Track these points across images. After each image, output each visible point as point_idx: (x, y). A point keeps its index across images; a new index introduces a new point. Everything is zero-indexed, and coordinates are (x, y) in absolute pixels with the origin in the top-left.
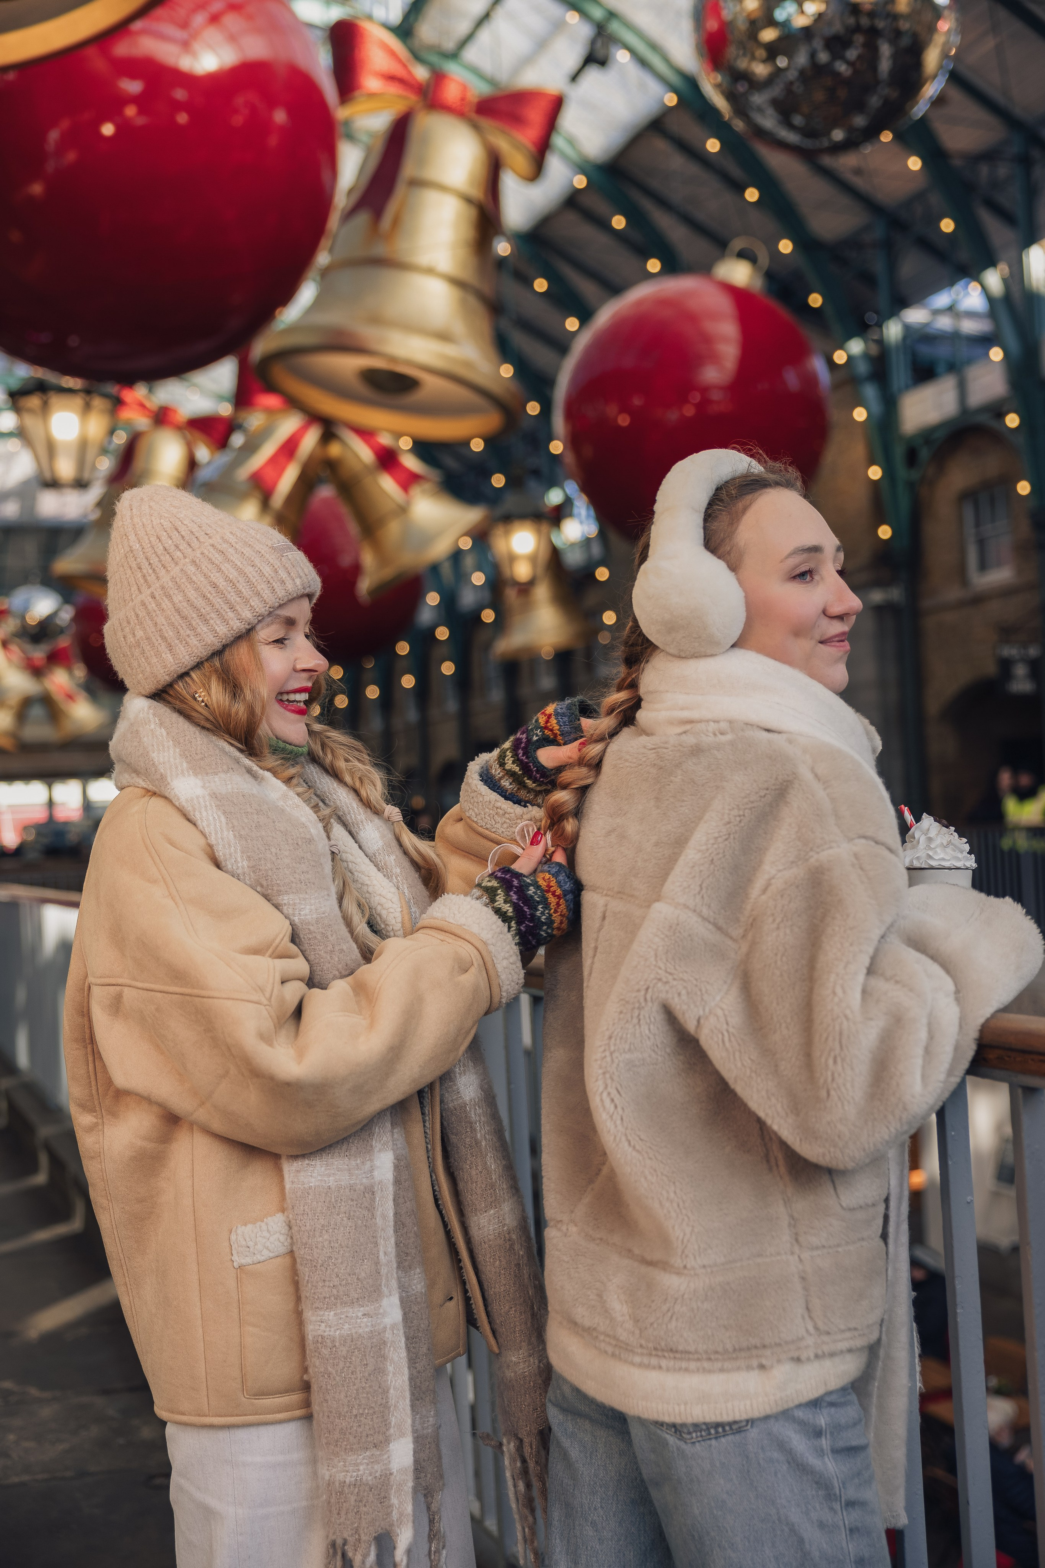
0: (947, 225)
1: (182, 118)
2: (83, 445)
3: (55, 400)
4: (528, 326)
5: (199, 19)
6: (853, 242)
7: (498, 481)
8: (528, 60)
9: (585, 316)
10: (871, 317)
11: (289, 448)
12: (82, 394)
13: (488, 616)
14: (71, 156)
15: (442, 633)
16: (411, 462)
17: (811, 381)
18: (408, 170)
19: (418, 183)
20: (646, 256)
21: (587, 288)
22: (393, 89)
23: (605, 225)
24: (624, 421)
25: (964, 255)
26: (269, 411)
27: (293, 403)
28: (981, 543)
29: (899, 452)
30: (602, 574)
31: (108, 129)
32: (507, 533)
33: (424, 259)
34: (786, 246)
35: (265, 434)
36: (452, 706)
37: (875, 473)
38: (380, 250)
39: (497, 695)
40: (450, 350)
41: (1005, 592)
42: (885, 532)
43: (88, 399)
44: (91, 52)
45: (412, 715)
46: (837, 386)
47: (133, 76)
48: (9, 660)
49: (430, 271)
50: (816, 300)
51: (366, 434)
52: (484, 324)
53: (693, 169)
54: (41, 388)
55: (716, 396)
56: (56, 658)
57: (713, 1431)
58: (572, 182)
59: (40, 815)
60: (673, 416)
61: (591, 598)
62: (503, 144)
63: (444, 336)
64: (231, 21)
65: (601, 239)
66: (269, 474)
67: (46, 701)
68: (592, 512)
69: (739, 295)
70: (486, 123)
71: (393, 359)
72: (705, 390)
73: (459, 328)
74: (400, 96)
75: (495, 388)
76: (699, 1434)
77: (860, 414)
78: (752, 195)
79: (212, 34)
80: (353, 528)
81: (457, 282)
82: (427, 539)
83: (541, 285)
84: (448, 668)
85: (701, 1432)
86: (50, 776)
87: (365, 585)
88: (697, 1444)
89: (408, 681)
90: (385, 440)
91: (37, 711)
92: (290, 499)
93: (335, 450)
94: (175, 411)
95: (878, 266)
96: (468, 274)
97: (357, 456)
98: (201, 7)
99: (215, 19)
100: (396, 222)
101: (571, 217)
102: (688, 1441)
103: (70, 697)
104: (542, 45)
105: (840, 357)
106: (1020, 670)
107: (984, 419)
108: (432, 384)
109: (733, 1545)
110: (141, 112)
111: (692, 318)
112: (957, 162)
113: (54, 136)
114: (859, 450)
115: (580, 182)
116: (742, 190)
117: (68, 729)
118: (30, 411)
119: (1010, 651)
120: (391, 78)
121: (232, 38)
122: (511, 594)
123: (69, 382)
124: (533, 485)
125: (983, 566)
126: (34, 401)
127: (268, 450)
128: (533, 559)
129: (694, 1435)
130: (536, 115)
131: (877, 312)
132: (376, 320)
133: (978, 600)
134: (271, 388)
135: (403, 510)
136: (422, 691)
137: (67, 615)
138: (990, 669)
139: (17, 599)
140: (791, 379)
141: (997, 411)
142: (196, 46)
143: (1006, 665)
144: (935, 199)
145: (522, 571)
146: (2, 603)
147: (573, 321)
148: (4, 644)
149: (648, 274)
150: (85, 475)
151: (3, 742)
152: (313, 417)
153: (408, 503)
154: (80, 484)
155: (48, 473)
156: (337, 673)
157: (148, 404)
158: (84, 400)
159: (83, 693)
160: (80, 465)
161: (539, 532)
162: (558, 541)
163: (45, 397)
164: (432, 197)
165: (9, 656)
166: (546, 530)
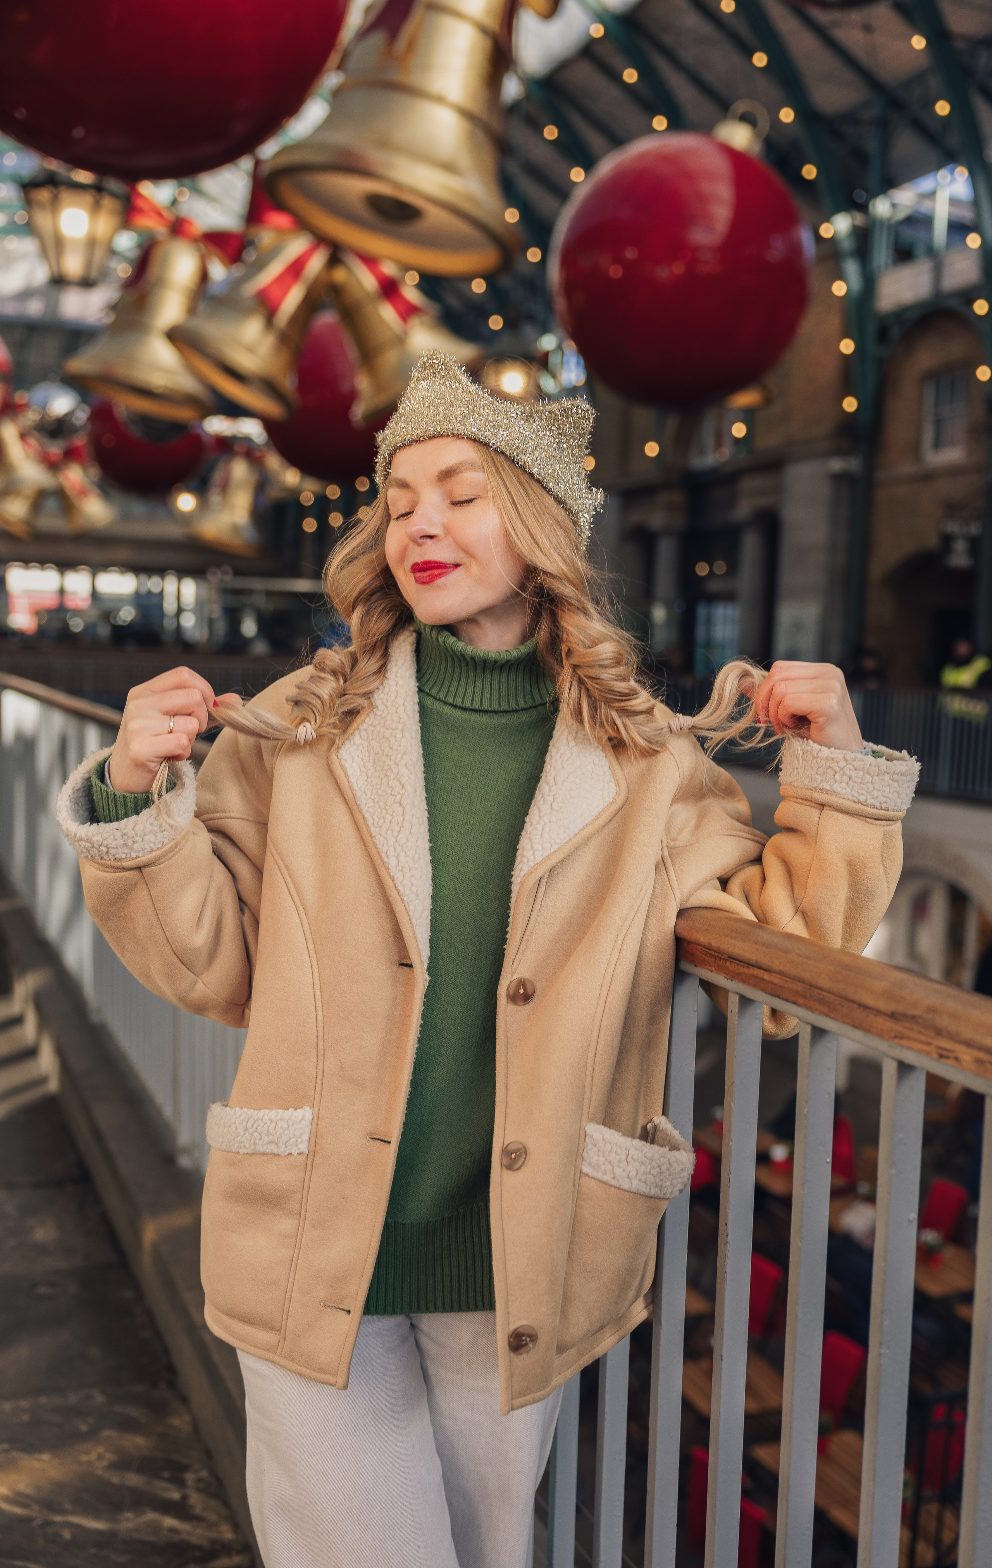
0: (943, 108)
2: (91, 243)
3: (66, 196)
4: (535, 172)
6: (851, 117)
7: (496, 323)
9: (588, 164)
10: (859, 195)
11: (296, 269)
12: (93, 192)
16: (413, 296)
17: (795, 250)
19: (435, 8)
20: (653, 112)
21: (594, 139)
23: (616, 78)
24: (615, 272)
25: (954, 140)
26: (279, 231)
27: (301, 224)
28: (938, 424)
29: (872, 328)
32: (498, 373)
33: (435, 86)
34: (787, 115)
35: (274, 252)
37: (847, 346)
38: (393, 73)
40: (454, 182)
41: (954, 472)
42: (850, 404)
43: (98, 197)
46: (821, 259)
48: (26, 453)
49: (439, 99)
50: (810, 172)
51: (370, 261)
52: (489, 158)
53: (707, 29)
54: (51, 181)
55: (705, 256)
56: (71, 455)
58: (588, 29)
59: (50, 601)
60: (663, 273)
63: (449, 167)
65: (613, 92)
66: (276, 292)
67: (61, 494)
68: (582, 362)
69: (736, 157)
71: (397, 185)
72: (695, 251)
73: (464, 160)
77: (839, 289)
78: (760, 60)
80: (352, 352)
81: (466, 114)
83: (551, 132)
86: (65, 565)
87: (358, 410)
90: (389, 269)
91: (51, 504)
92: (293, 319)
93: (339, 275)
94: (190, 223)
95: (872, 145)
96: (476, 106)
97: (360, 283)
100: (411, 46)
101: (584, 66)
103: (83, 493)
105: (826, 231)
106: (960, 546)
107: (954, 303)
108: (435, 216)
111: (690, 176)
112: (960, 45)
114: (834, 323)
115: (597, 30)
116: (750, 53)
117: (79, 523)
118: (41, 205)
119: (953, 527)
123: (83, 176)
124: (528, 329)
125: (938, 444)
126: (44, 195)
127: (277, 269)
131: (866, 191)
132: (385, 144)
133: (928, 477)
134: (281, 207)
135: (401, 340)
137: (82, 416)
138: (932, 541)
139: (38, 394)
140: (777, 246)
141: (968, 296)
143: (947, 540)
144: (934, 82)
146: (20, 397)
147: (578, 172)
148: (23, 436)
149: (654, 131)
150: (94, 274)
151: (19, 530)
152: (321, 239)
153: (406, 334)
154: (87, 283)
155: (55, 270)
156: (334, 492)
157: (165, 214)
158: (94, 197)
159: (96, 490)
160: (89, 264)
161: (528, 374)
162: (549, 386)
163: (55, 191)
164: (448, 23)
165: (26, 448)
166: (534, 372)
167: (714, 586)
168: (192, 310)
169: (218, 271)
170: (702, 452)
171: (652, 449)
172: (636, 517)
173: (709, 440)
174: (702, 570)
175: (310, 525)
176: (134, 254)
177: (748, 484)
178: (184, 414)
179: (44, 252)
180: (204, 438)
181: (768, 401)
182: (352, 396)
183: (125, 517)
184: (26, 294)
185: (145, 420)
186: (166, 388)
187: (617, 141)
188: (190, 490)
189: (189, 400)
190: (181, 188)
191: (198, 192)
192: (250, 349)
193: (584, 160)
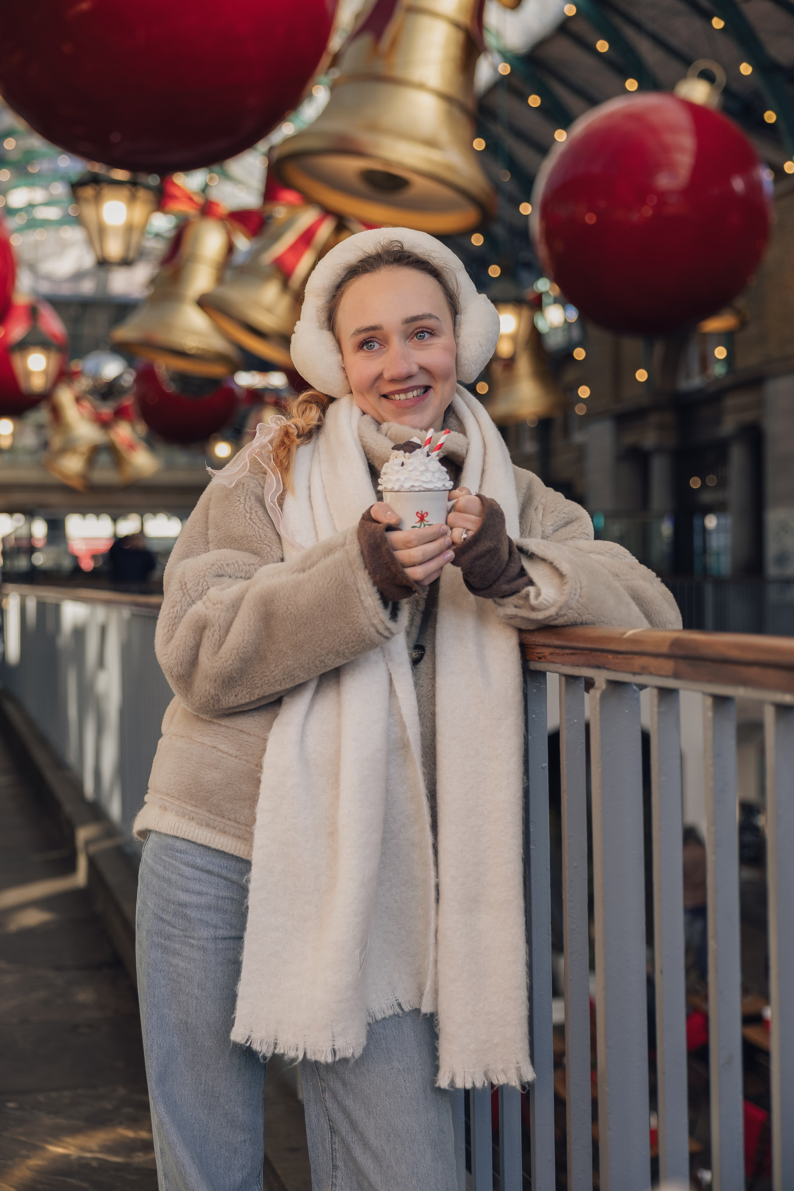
2: (129, 228)
3: (107, 191)
7: (495, 272)
9: (569, 125)
11: (308, 237)
12: (129, 186)
13: (483, 388)
17: (754, 187)
19: (414, 10)
20: (625, 74)
21: (573, 103)
23: (592, 50)
24: (590, 219)
26: (291, 206)
27: (308, 200)
30: (580, 354)
33: (416, 75)
34: (746, 69)
35: (288, 224)
38: (380, 67)
40: (435, 155)
43: (133, 190)
46: (782, 195)
48: (81, 414)
49: (421, 86)
50: (770, 117)
52: (466, 132)
54: (95, 180)
55: (671, 199)
56: (120, 414)
58: (563, 9)
60: (634, 216)
61: (570, 375)
63: (431, 143)
65: (587, 60)
66: (291, 258)
67: (112, 449)
69: (697, 110)
71: (387, 162)
72: (662, 195)
73: (444, 135)
75: (471, 189)
78: (718, 23)
81: (443, 96)
83: (534, 101)
91: (104, 458)
94: (218, 205)
96: (453, 90)
100: (394, 43)
101: (562, 42)
103: (131, 447)
105: (791, 169)
108: (420, 184)
111: (653, 130)
115: (570, 10)
116: (709, 18)
117: (129, 473)
118: (86, 200)
122: (498, 369)
123: (120, 175)
124: (525, 275)
126: (88, 192)
127: (289, 238)
128: (514, 338)
132: (374, 128)
134: (289, 186)
137: (129, 379)
139: (90, 364)
140: (738, 184)
145: (505, 348)
146: (76, 365)
147: (560, 133)
148: (78, 400)
149: (626, 92)
150: (132, 254)
151: (75, 483)
152: (327, 212)
154: (126, 262)
155: (99, 253)
157: (196, 198)
158: (131, 190)
159: (143, 444)
160: (127, 246)
161: (519, 315)
162: (542, 325)
163: (98, 188)
164: (425, 23)
165: (81, 410)
166: (526, 313)
167: (707, 497)
168: (220, 280)
169: (243, 243)
170: (688, 376)
171: (642, 375)
172: (630, 439)
173: (695, 365)
174: (695, 483)
176: (171, 234)
177: (731, 401)
178: (217, 370)
179: (90, 241)
180: (237, 391)
181: (743, 324)
183: (169, 466)
184: (78, 276)
185: (182, 378)
186: (198, 349)
187: (593, 102)
188: (225, 439)
189: (220, 358)
190: (211, 174)
191: (226, 176)
192: (269, 310)
193: (566, 121)
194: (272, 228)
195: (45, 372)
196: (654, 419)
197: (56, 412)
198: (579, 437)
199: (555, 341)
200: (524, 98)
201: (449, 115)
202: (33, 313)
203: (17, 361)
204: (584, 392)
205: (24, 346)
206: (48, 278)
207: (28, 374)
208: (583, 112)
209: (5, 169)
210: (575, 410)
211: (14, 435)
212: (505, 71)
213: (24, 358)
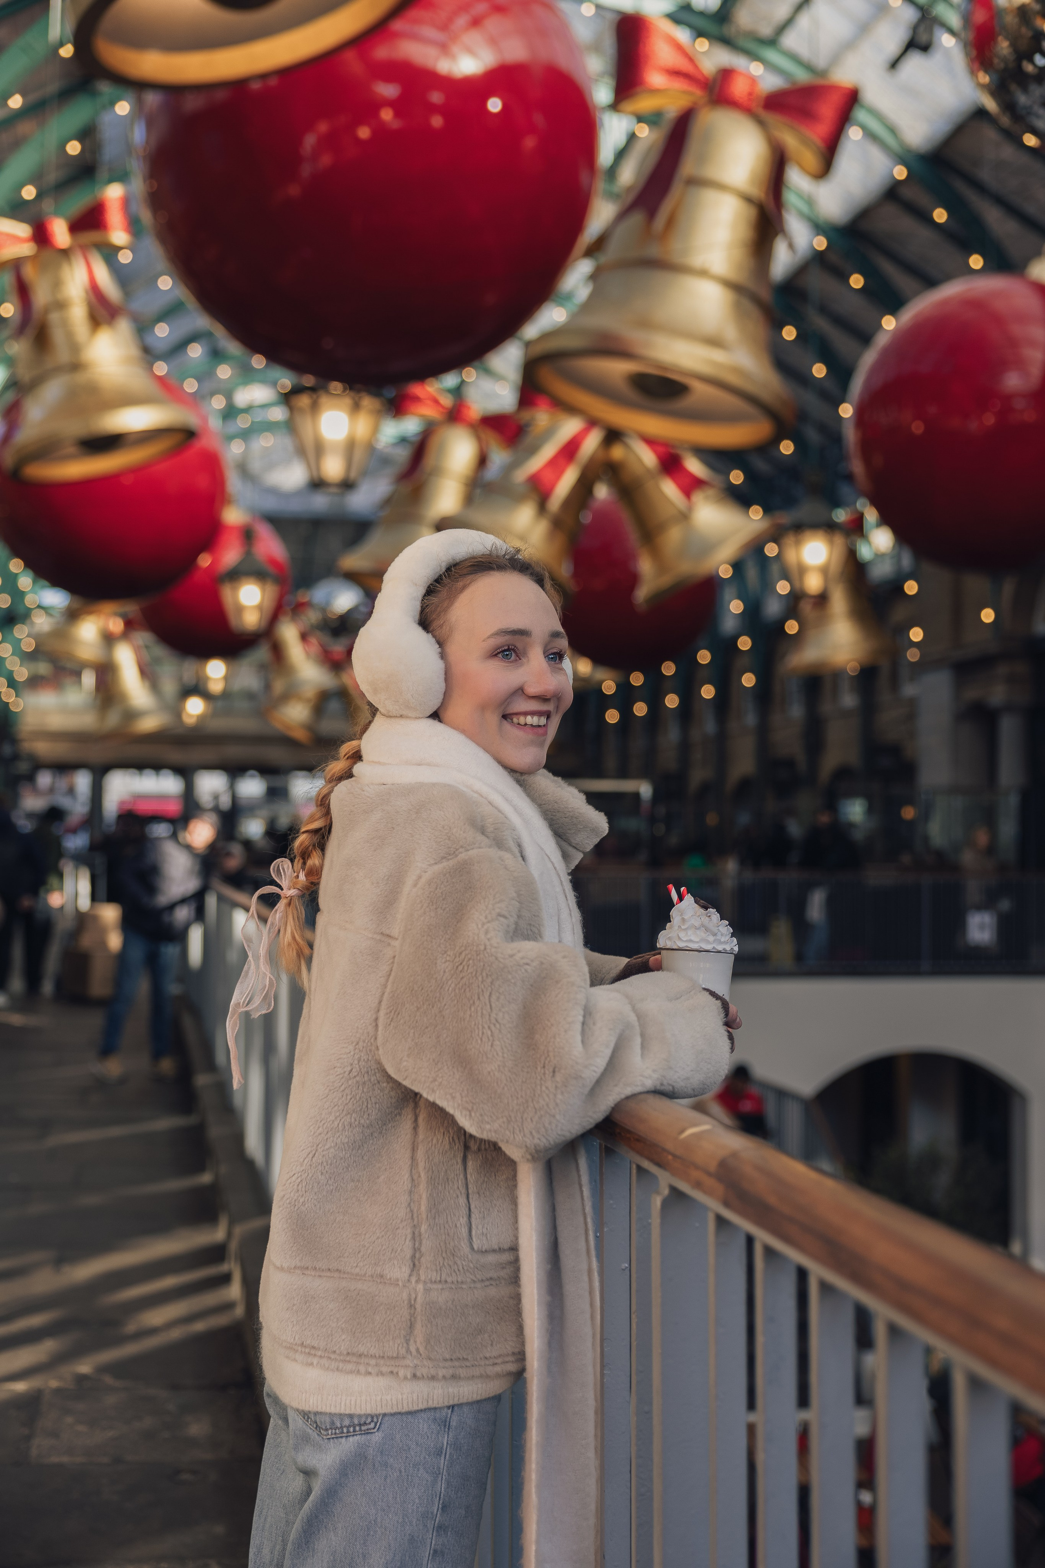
1: (437, 121)
2: (350, 446)
3: (324, 400)
5: (462, 21)
8: (849, 45)
11: (570, 450)
13: (792, 627)
14: (326, 160)
15: (745, 643)
16: (694, 466)
18: (688, 167)
19: (697, 182)
20: (968, 249)
21: (904, 282)
22: (678, 85)
23: (926, 218)
24: (918, 428)
30: (911, 588)
31: (364, 133)
32: (800, 543)
33: (698, 260)
35: (549, 433)
36: (750, 719)
38: (654, 251)
39: (797, 711)
40: (718, 356)
43: (357, 397)
44: (350, 57)
45: (709, 726)
47: (388, 79)
48: (308, 654)
49: (703, 273)
52: (758, 329)
55: (1019, 404)
57: (345, 1430)
58: (892, 173)
60: (972, 425)
61: (899, 614)
62: (790, 140)
63: (714, 342)
64: (494, 24)
65: (924, 233)
66: (548, 476)
67: (343, 695)
70: (771, 118)
71: (660, 364)
72: (1007, 398)
73: (731, 332)
74: (684, 92)
75: (765, 395)
76: (334, 1431)
79: (474, 38)
81: (731, 285)
82: (708, 547)
83: (857, 281)
84: (748, 680)
85: (336, 1430)
87: (642, 593)
88: (331, 1440)
89: (708, 692)
91: (334, 705)
92: (567, 502)
93: (617, 452)
94: (470, 408)
96: (743, 277)
97: (640, 461)
98: (464, 8)
99: (476, 22)
100: (671, 222)
101: (891, 210)
102: (325, 1437)
104: (864, 29)
108: (700, 389)
109: (336, 1529)
110: (398, 114)
111: (999, 320)
113: (310, 141)
115: (900, 173)
118: (302, 410)
120: (675, 73)
121: (493, 42)
122: (808, 606)
126: (304, 401)
127: (548, 451)
128: (824, 570)
129: (330, 1432)
130: (827, 111)
132: (646, 324)
135: (685, 517)
136: (722, 702)
139: (319, 594)
142: (455, 49)
145: (813, 583)
146: (303, 596)
147: (888, 319)
148: (304, 637)
149: (969, 270)
150: (355, 474)
151: (299, 735)
152: (593, 421)
153: (690, 509)
154: (348, 484)
155: (314, 473)
156: (637, 679)
157: (444, 401)
158: (354, 398)
160: (349, 465)
161: (831, 543)
162: (865, 552)
163: (315, 396)
164: (710, 196)
165: (307, 648)
166: (839, 540)
168: (468, 499)
169: (497, 455)
171: (988, 616)
172: (972, 694)
175: (612, 716)
179: (304, 456)
182: (633, 579)
187: (930, 282)
191: (486, 371)
192: (523, 538)
193: (894, 305)
194: (528, 440)
195: (260, 607)
196: (1003, 670)
197: (278, 651)
198: (909, 690)
199: (881, 571)
200: (844, 278)
201: (737, 307)
202: (247, 535)
203: (227, 593)
204: (916, 634)
205: (235, 575)
206: (274, 491)
207: (240, 609)
208: (916, 294)
209: (225, 364)
210: (906, 656)
211: (226, 678)
212: (819, 246)
213: (235, 590)
